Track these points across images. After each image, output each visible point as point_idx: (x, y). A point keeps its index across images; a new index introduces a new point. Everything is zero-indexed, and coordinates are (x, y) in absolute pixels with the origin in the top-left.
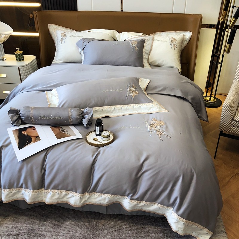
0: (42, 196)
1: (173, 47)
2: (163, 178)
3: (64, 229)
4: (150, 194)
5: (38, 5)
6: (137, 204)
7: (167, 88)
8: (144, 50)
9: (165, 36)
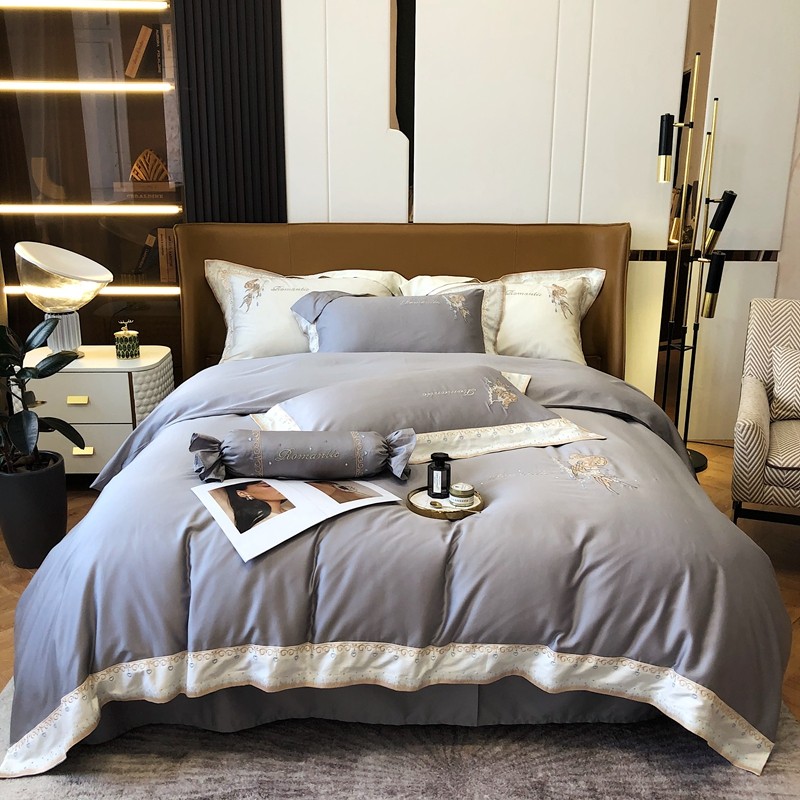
0: (303, 666)
1: (559, 307)
2: (641, 581)
3: (363, 773)
4: (611, 627)
5: (173, 210)
6: (576, 666)
7: (581, 392)
8: (483, 319)
9: (531, 283)
